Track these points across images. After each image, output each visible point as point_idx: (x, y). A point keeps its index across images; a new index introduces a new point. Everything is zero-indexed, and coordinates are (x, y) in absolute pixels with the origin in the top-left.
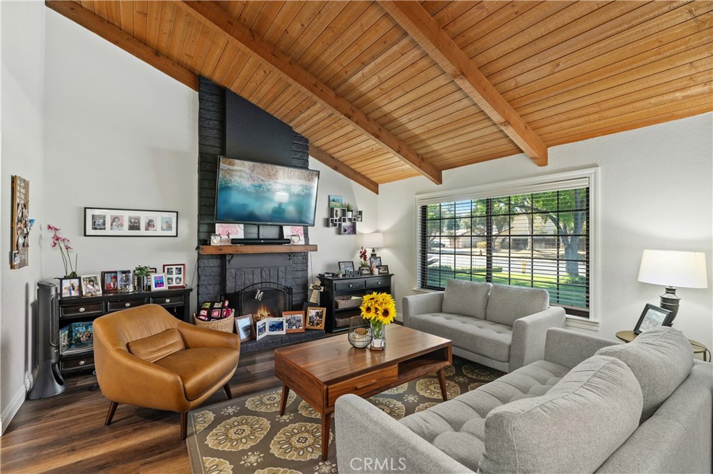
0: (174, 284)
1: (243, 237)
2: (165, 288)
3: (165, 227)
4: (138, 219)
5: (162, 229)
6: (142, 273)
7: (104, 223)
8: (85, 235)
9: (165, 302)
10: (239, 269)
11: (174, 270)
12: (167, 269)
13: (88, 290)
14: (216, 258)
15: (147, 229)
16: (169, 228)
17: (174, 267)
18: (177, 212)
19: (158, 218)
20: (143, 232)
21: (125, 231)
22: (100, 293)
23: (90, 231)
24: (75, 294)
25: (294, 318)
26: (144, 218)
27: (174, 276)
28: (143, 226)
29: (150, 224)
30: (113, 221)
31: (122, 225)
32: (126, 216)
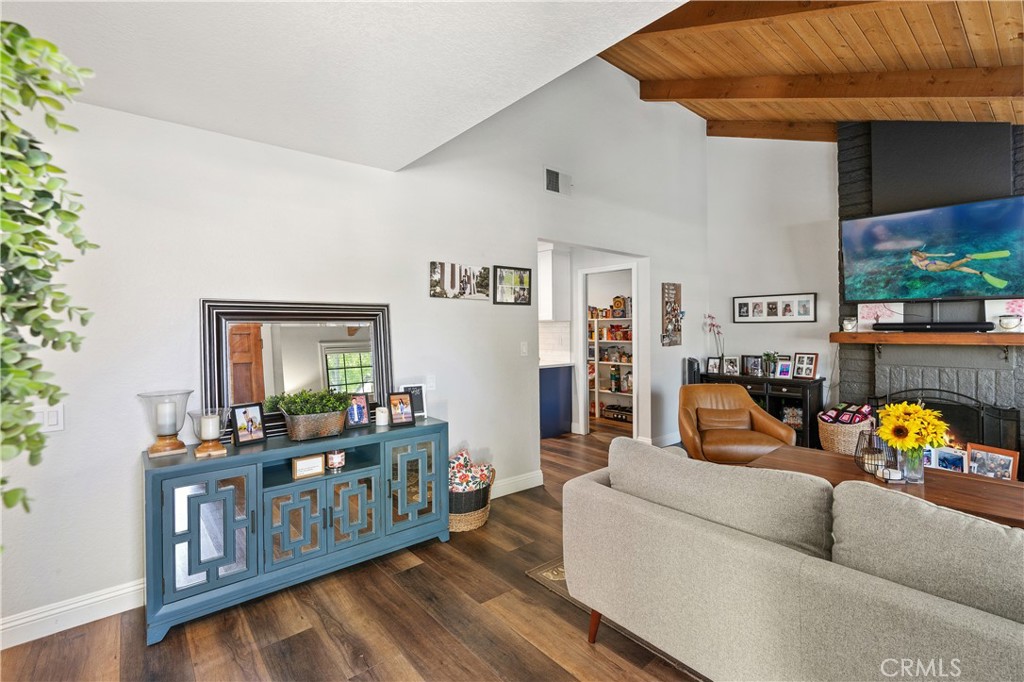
0: (803, 375)
1: (902, 321)
2: (789, 377)
3: (802, 312)
4: (775, 304)
5: (800, 314)
6: (769, 359)
7: (747, 311)
8: (734, 322)
9: (781, 391)
10: (896, 366)
11: (805, 360)
12: (799, 357)
13: (727, 369)
14: (864, 349)
15: (784, 315)
16: (806, 312)
17: (806, 356)
18: (816, 295)
19: (794, 301)
20: (780, 317)
21: (764, 317)
22: (737, 374)
23: (738, 319)
24: (716, 371)
25: (992, 460)
26: (781, 302)
27: (805, 366)
28: (780, 310)
29: (787, 309)
30: (755, 308)
31: (761, 312)
32: (764, 301)
